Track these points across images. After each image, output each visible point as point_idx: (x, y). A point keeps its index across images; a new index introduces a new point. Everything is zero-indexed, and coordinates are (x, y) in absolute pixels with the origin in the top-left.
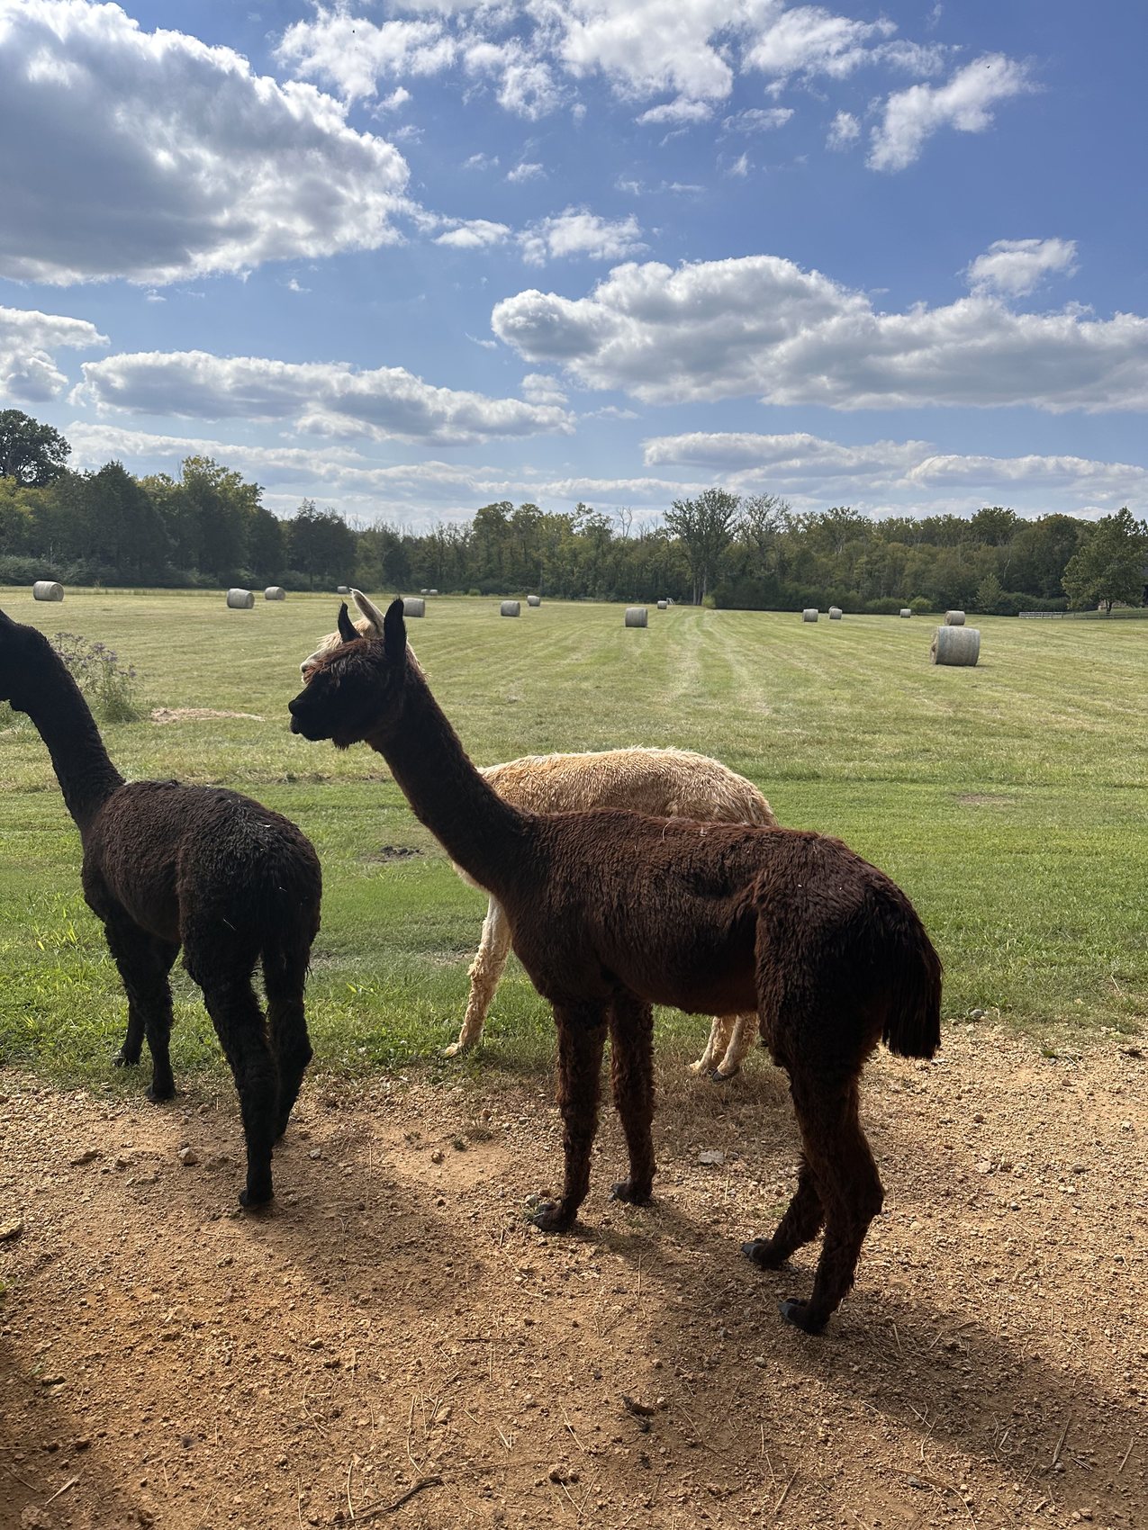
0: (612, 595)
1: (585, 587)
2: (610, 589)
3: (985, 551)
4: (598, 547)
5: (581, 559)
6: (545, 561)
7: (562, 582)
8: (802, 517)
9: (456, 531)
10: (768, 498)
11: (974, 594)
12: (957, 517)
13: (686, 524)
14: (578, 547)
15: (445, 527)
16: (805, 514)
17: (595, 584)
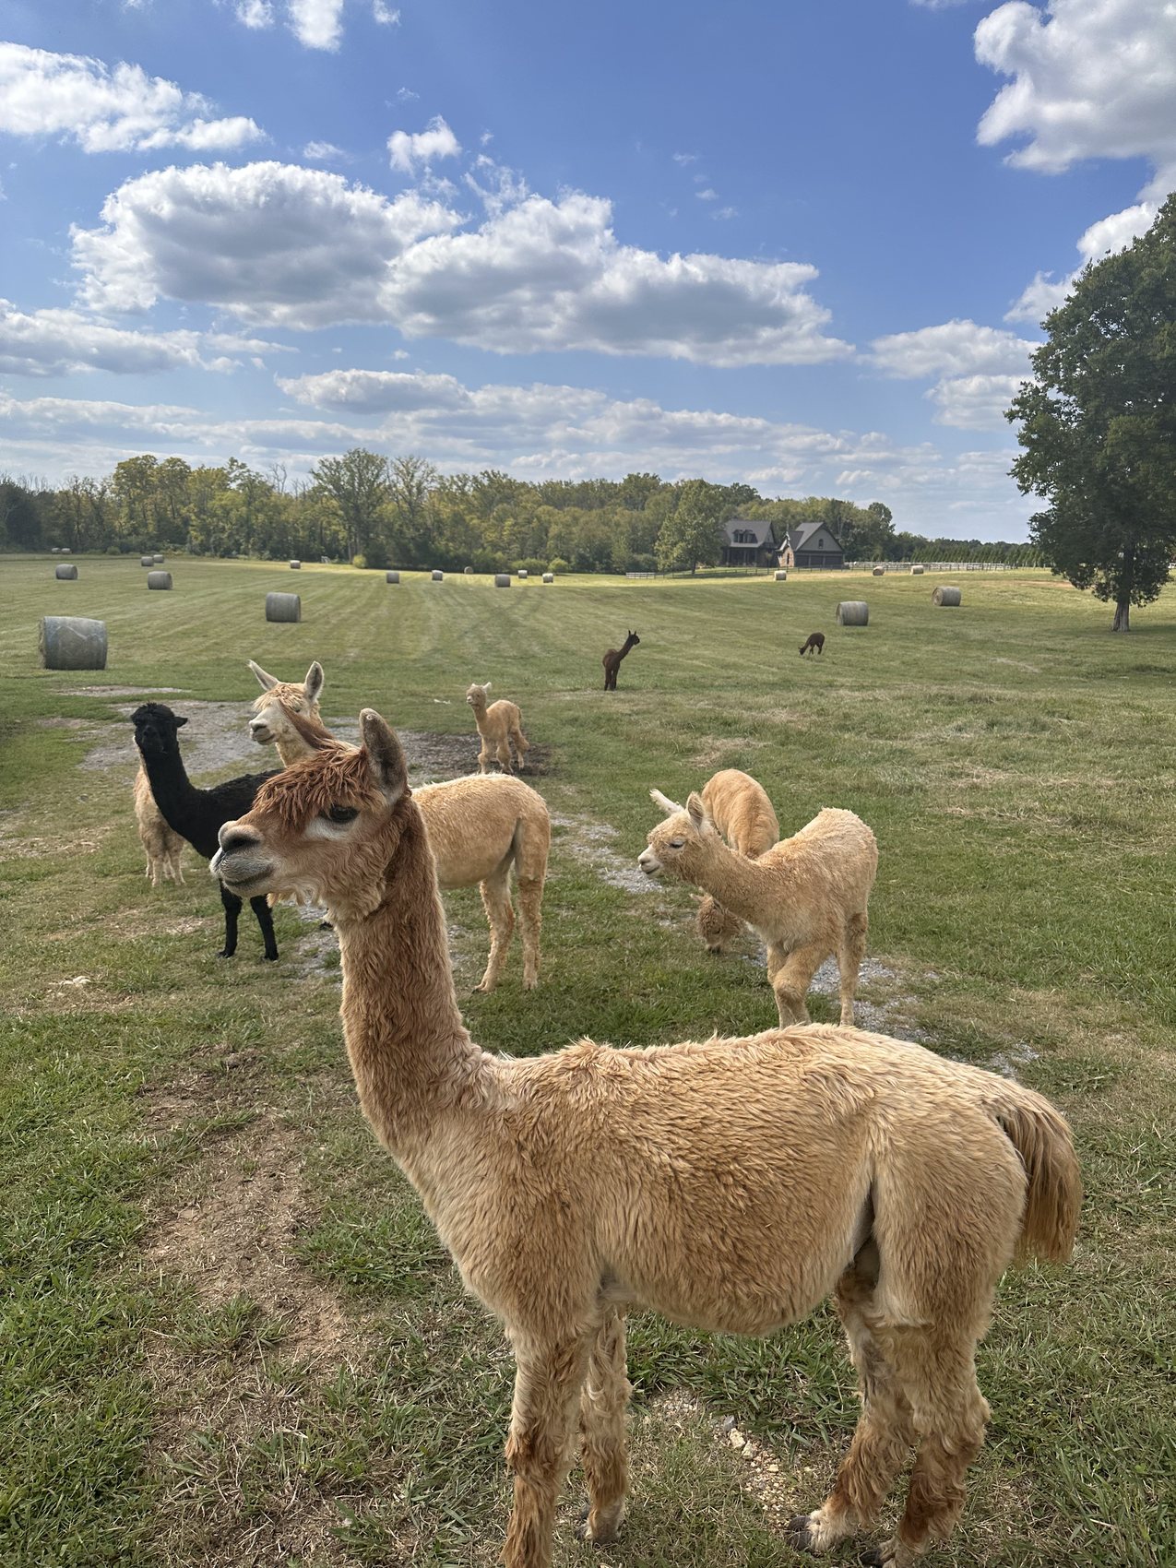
0: (267, 553)
1: (238, 544)
2: (264, 547)
3: (622, 515)
4: (250, 504)
5: (233, 514)
6: (193, 517)
7: (212, 539)
8: (455, 479)
9: (92, 486)
10: (415, 460)
11: (609, 556)
12: (609, 481)
13: (336, 482)
14: (229, 503)
15: (80, 481)
16: (458, 476)
17: (248, 542)
